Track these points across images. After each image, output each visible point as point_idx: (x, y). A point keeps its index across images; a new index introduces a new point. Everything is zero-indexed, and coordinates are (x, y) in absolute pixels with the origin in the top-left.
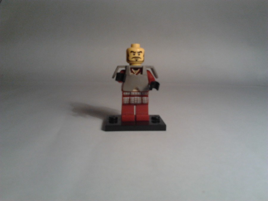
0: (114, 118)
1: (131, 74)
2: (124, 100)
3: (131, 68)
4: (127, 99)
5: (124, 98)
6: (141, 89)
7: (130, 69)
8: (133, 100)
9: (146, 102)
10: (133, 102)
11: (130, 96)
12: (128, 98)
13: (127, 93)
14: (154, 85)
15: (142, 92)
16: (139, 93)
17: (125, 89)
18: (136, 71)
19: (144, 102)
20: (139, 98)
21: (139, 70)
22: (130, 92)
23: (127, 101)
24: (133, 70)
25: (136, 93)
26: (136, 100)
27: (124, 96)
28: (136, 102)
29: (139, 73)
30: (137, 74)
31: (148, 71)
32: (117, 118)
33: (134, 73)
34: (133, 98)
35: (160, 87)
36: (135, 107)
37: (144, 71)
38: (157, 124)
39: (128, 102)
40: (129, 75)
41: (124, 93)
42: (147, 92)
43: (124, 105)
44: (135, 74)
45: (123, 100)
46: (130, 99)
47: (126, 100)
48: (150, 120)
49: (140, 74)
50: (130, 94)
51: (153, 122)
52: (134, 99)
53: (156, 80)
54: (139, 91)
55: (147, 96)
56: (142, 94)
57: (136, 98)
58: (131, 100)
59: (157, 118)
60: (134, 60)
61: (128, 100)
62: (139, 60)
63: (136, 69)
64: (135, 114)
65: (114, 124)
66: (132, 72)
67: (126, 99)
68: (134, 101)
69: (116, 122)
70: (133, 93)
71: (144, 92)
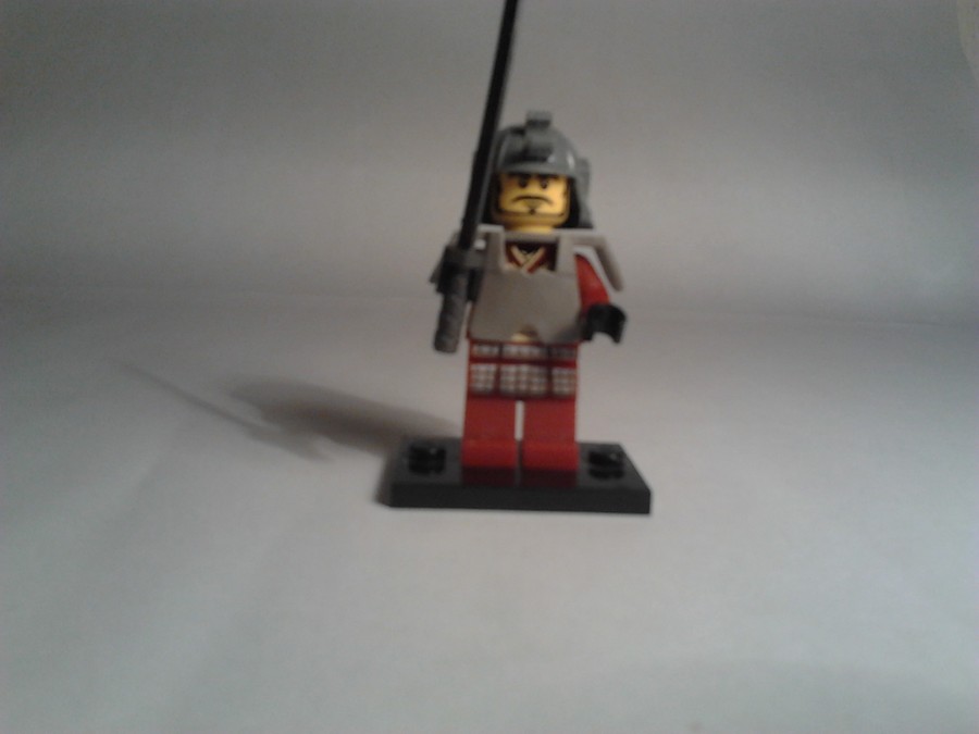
0: (433, 451)
1: (507, 267)
2: (474, 377)
3: (509, 245)
4: (488, 373)
5: (475, 367)
6: (547, 332)
7: (502, 248)
8: (512, 379)
9: (566, 390)
10: (511, 388)
11: (501, 360)
12: (492, 368)
13: (485, 350)
14: (603, 319)
15: (549, 348)
16: (536, 352)
17: (478, 334)
18: (529, 256)
19: (557, 389)
20: (536, 370)
21: (539, 254)
22: (501, 345)
23: (487, 381)
24: (516, 252)
25: (526, 351)
26: (524, 378)
27: (473, 359)
28: (523, 387)
29: (539, 264)
30: (532, 270)
31: (580, 259)
32: (441, 454)
33: (518, 264)
34: (512, 369)
35: (630, 330)
36: (520, 408)
37: (565, 259)
38: (610, 484)
39: (490, 386)
40: (497, 272)
41: (476, 349)
42: (573, 347)
43: (473, 396)
44: (524, 271)
45: (470, 374)
46: (498, 375)
47: (482, 377)
48: (583, 466)
49: (543, 272)
50: (501, 351)
51: (594, 474)
52: (518, 374)
53: (615, 298)
54: (538, 344)
55: (571, 364)
56: (549, 353)
57: (525, 368)
58: (503, 378)
59: (613, 457)
60: (521, 207)
61: (492, 378)
62: (544, 208)
63: (529, 246)
64: (519, 434)
65: (432, 478)
66: (512, 259)
67: (485, 372)
68: (518, 382)
69: (440, 469)
70: (512, 351)
71: (560, 346)
